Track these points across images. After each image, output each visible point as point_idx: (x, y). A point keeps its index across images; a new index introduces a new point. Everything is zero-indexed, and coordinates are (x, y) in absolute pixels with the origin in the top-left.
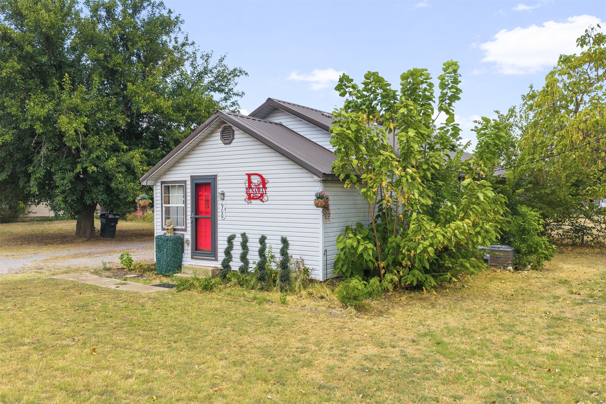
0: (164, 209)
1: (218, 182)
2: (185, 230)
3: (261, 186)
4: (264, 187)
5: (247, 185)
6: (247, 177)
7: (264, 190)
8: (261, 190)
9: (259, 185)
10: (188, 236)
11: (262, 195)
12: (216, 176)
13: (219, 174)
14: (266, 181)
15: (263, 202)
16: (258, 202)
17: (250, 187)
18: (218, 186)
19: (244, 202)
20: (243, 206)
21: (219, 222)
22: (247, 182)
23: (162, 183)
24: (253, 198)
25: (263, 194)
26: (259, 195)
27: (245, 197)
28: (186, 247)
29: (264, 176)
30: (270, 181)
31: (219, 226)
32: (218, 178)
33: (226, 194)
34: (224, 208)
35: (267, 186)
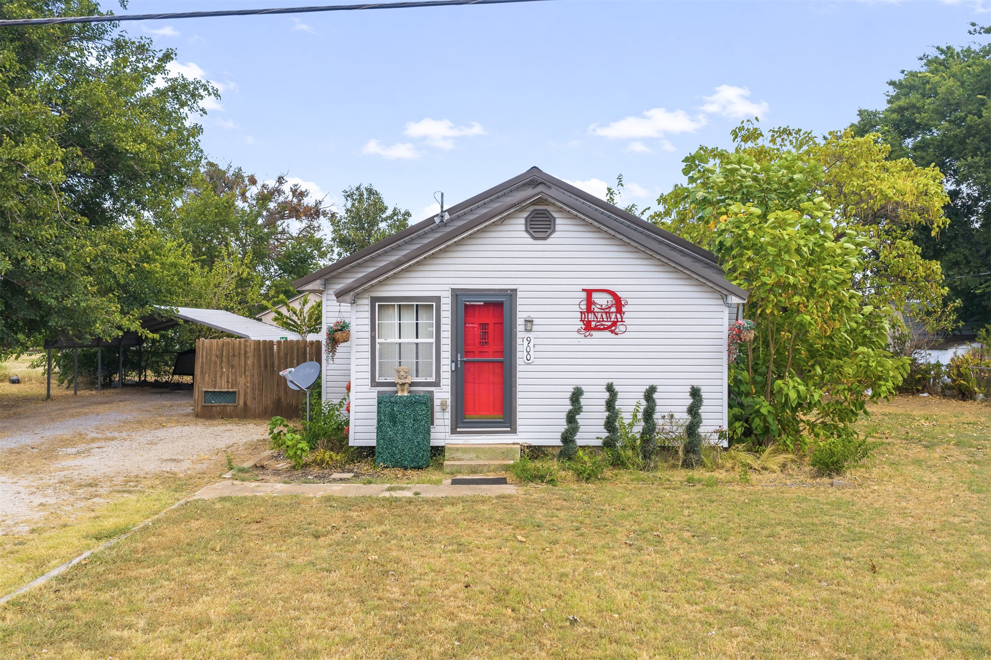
0: (378, 346)
1: (519, 301)
2: (437, 384)
3: (613, 309)
4: (619, 311)
5: (584, 307)
6: (584, 295)
7: (619, 316)
8: (613, 316)
9: (610, 307)
10: (443, 394)
11: (614, 324)
12: (516, 290)
13: (520, 288)
14: (623, 303)
15: (617, 334)
16: (607, 334)
17: (589, 310)
18: (519, 308)
19: (576, 335)
20: (575, 341)
21: (519, 368)
22: (585, 302)
23: (374, 300)
24: (596, 329)
25: (618, 321)
26: (610, 323)
27: (579, 327)
28: (437, 415)
29: (619, 294)
30: (630, 301)
31: (519, 375)
32: (519, 294)
33: (536, 321)
34: (531, 345)
35: (624, 309)
